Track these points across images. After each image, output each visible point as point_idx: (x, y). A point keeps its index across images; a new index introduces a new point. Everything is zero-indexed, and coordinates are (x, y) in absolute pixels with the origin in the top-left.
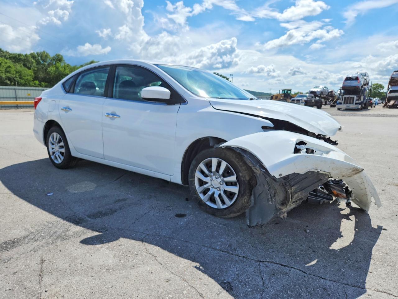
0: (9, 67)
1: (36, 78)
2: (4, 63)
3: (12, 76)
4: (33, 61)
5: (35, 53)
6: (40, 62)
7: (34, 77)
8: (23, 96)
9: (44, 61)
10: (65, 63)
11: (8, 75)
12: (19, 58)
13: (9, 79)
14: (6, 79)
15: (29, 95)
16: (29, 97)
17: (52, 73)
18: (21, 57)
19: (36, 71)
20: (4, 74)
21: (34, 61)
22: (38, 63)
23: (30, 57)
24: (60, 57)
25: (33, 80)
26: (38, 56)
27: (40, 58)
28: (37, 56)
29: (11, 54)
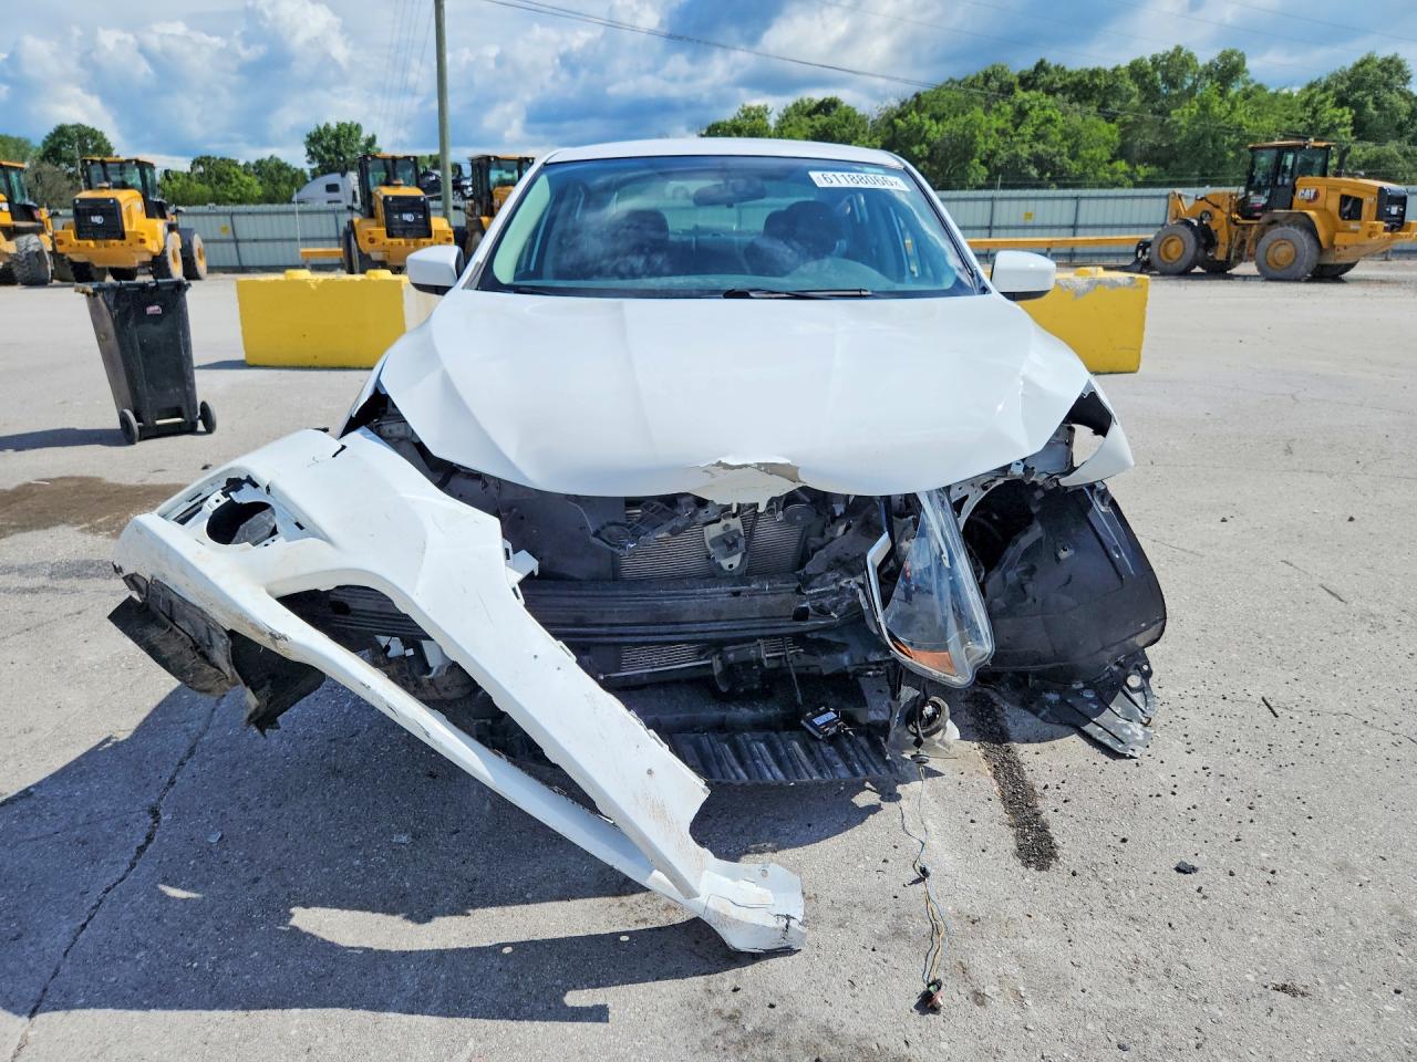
0: (1049, 120)
1: (1122, 152)
2: (1037, 108)
3: (1050, 150)
4: (1132, 88)
5: (1148, 57)
6: (1158, 90)
7: (1120, 148)
8: (1013, 223)
9: (1172, 84)
10: (1247, 83)
11: (1040, 147)
12: (1090, 86)
13: (1038, 161)
14: (1029, 161)
15: (1029, 216)
16: (1030, 222)
17: (1181, 128)
18: (1097, 81)
19: (1130, 123)
20: (1026, 146)
21: (1135, 89)
22: (1150, 92)
23: (1127, 76)
24: (1235, 58)
25: (1109, 158)
26: (1155, 70)
27: (1159, 75)
28: (1150, 70)
29: (1070, 75)
